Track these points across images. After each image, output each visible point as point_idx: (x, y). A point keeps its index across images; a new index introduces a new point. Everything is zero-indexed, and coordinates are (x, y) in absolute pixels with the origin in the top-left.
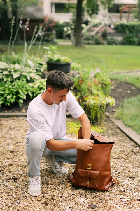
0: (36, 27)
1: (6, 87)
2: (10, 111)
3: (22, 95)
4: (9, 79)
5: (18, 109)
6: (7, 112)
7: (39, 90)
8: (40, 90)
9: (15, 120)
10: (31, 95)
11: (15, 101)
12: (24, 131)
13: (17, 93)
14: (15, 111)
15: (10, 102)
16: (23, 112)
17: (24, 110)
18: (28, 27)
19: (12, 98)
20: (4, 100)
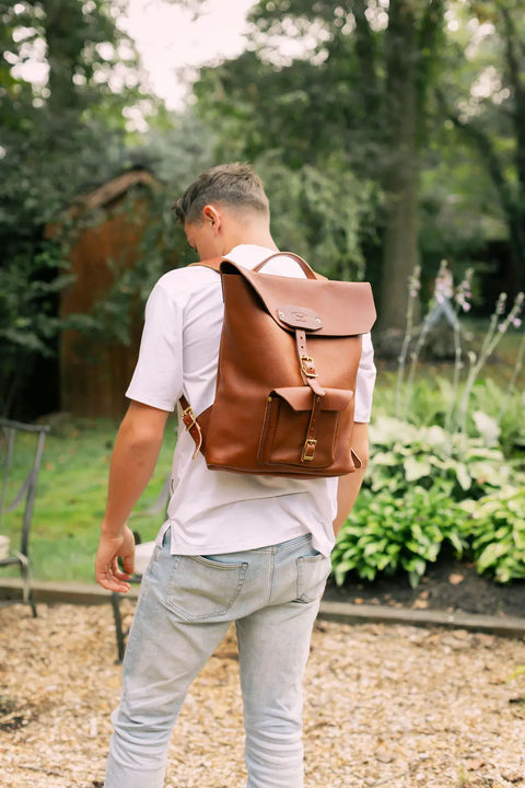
0: (503, 296)
1: (373, 513)
2: (375, 600)
3: (422, 545)
4: (393, 484)
5: (403, 594)
6: (363, 604)
7: (491, 527)
8: (496, 529)
9: (376, 635)
10: (458, 544)
11: (394, 565)
12: (375, 682)
13: (407, 535)
14: (392, 602)
15: (376, 567)
16: (418, 609)
17: (422, 599)
18: (467, 300)
19: (385, 553)
20: (357, 558)
